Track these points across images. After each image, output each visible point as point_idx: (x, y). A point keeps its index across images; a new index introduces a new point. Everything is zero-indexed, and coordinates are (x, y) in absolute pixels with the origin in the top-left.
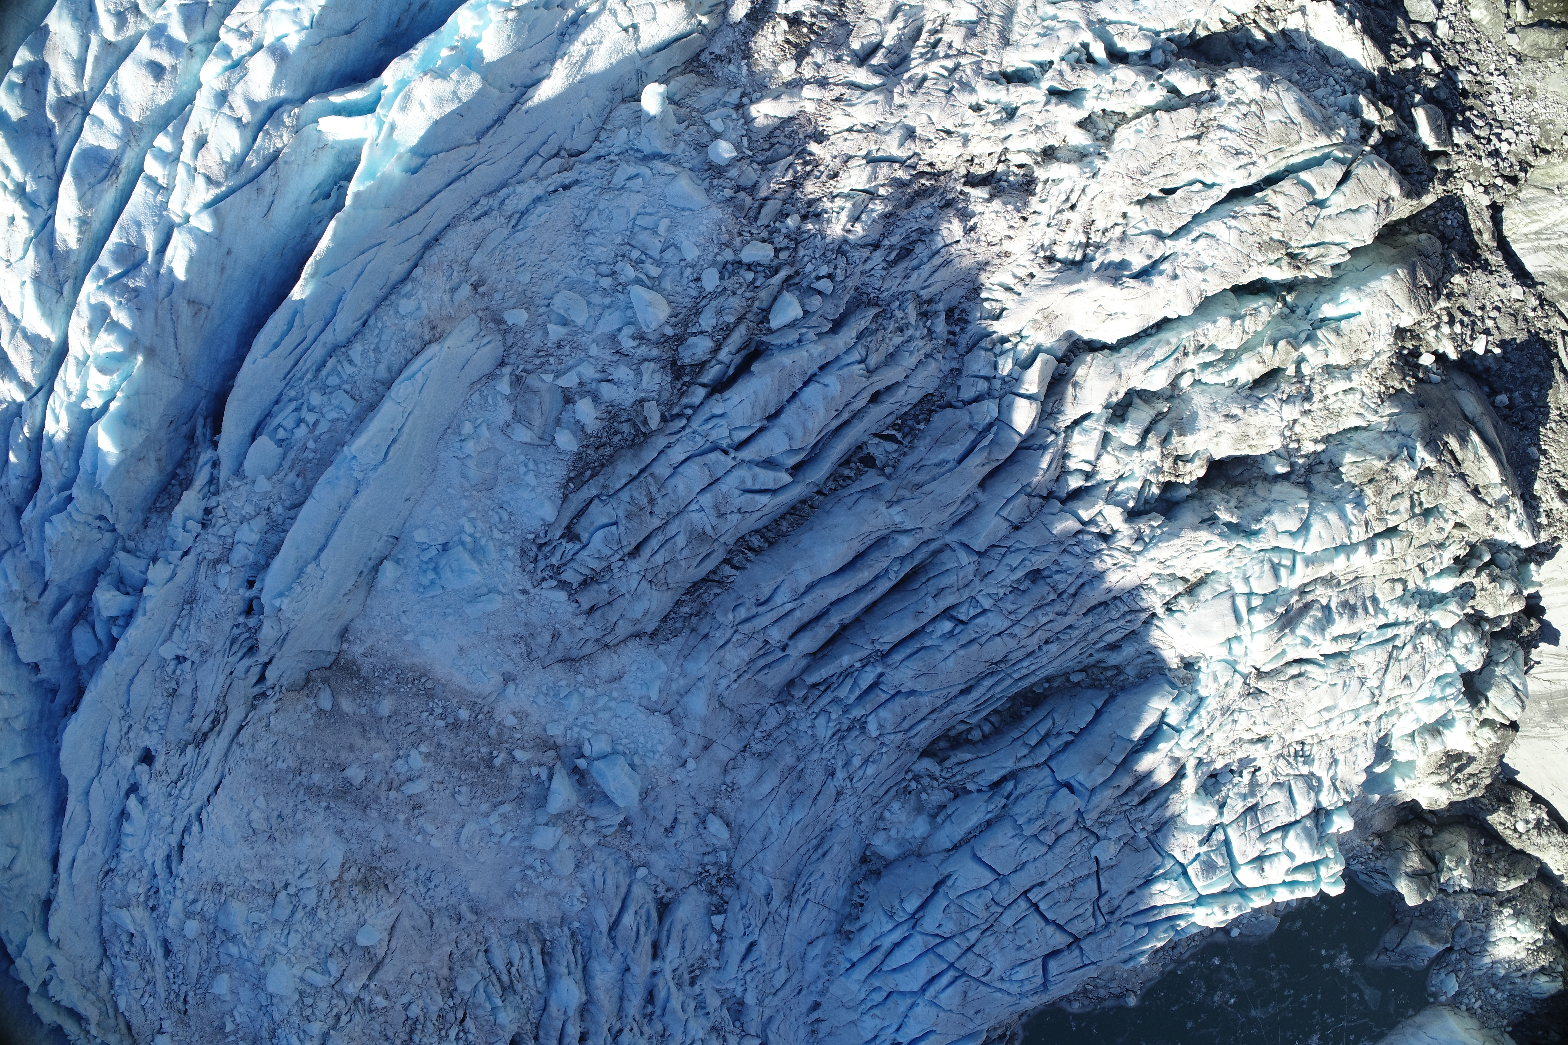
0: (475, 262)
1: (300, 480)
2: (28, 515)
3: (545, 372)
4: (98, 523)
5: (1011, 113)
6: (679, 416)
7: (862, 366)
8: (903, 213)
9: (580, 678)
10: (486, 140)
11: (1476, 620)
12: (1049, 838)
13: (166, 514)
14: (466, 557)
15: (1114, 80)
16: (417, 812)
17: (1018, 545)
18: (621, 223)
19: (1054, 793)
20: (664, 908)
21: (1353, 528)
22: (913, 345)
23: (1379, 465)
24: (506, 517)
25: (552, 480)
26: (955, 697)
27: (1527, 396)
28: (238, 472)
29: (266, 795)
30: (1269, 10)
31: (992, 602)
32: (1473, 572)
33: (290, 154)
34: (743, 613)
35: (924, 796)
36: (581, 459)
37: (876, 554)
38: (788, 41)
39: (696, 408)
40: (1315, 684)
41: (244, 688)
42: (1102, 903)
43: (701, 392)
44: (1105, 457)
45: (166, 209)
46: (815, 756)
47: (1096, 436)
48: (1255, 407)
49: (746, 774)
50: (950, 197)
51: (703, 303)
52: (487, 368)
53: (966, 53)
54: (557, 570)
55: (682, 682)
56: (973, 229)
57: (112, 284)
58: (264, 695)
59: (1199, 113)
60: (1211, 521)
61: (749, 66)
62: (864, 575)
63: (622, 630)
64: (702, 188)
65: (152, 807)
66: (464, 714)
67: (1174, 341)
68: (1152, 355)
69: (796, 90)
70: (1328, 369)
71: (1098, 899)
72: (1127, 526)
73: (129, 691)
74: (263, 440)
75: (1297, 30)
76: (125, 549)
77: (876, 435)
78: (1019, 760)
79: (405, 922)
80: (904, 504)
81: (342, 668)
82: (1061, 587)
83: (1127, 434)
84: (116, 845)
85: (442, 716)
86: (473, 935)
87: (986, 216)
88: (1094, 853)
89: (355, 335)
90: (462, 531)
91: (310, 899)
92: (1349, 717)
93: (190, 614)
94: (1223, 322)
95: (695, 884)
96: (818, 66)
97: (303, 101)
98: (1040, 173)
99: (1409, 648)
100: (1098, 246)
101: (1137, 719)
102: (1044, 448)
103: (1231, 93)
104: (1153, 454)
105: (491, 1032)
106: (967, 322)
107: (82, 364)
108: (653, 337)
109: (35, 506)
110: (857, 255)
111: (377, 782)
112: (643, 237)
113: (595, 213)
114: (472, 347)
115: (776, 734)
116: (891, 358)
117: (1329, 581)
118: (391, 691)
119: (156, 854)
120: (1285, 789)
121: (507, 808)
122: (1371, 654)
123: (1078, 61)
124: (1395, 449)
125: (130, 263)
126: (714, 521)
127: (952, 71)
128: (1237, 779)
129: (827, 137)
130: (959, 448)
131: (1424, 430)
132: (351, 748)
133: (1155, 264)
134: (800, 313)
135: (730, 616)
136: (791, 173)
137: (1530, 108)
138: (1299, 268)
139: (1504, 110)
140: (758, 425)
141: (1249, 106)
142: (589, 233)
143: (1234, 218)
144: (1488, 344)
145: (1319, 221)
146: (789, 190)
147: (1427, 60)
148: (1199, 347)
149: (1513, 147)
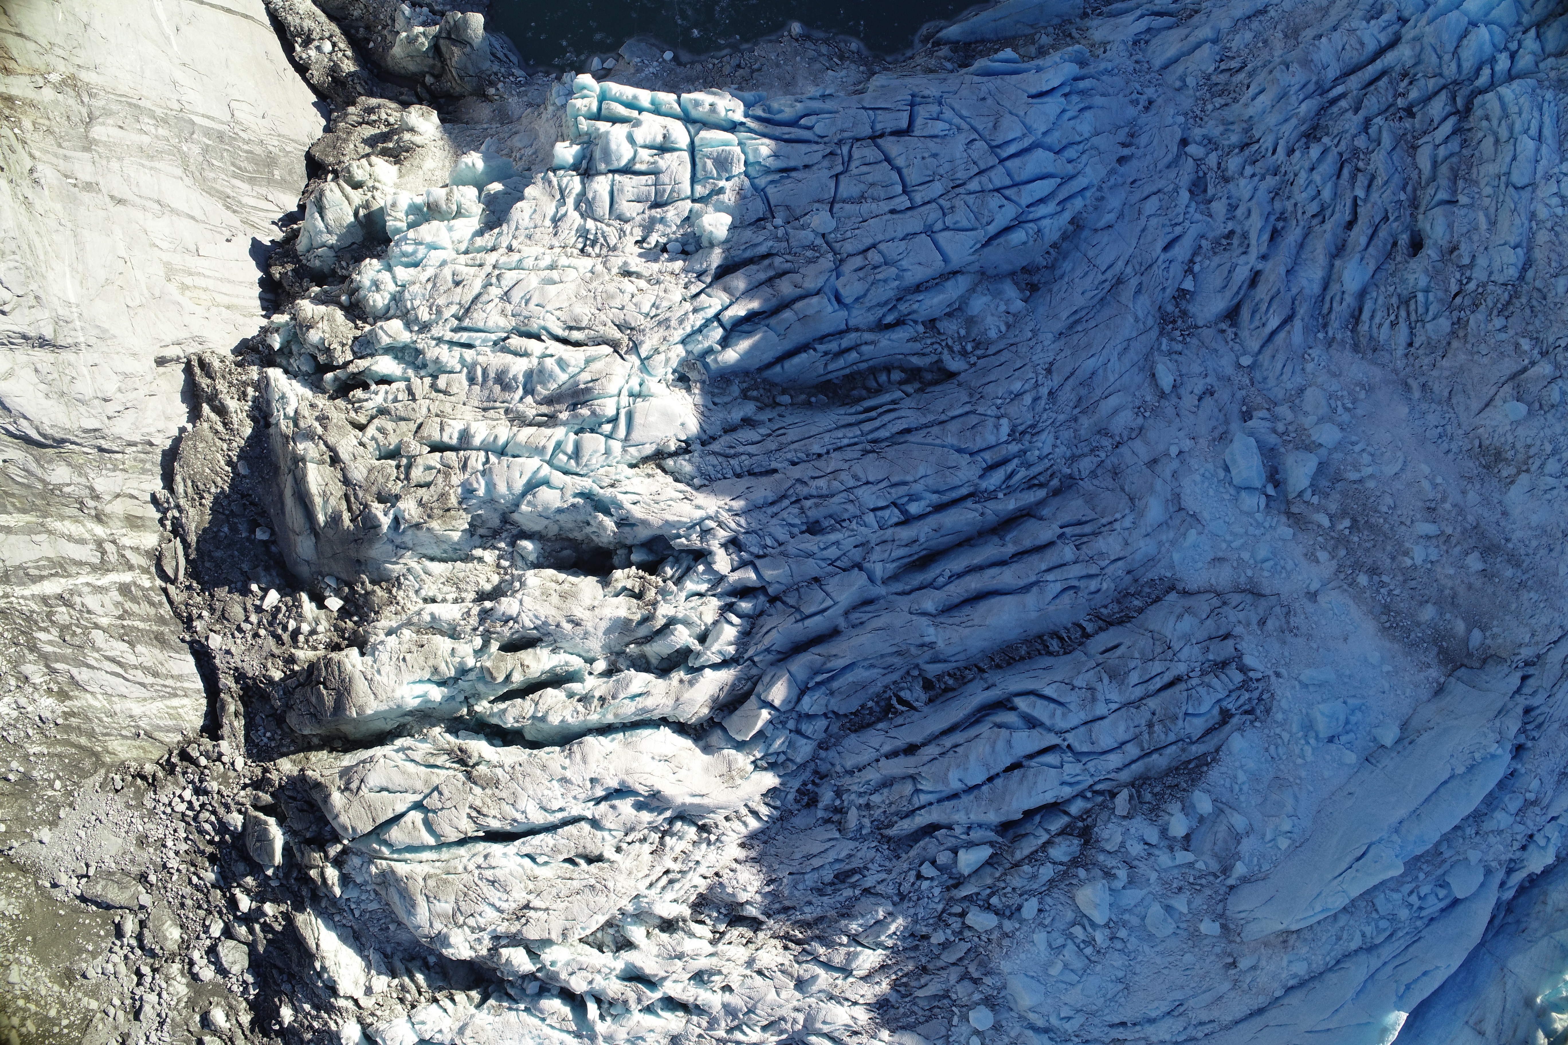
0: (1227, 986)
1: (1443, 851)
3: (1200, 870)
5: (699, 977)
6: (1099, 794)
7: (920, 787)
8: (833, 913)
9: (1249, 574)
11: (357, 312)
12: (873, 257)
14: (1320, 726)
15: (590, 982)
16: (1433, 506)
17: (823, 564)
18: (1091, 983)
19: (856, 301)
20: (1232, 317)
21: (482, 470)
22: (862, 789)
23: (435, 525)
24: (1272, 749)
25: (1224, 770)
26: (916, 429)
27: (234, 529)
28: (1490, 874)
29: (1556, 574)
30: (402, 1001)
31: (865, 518)
32: (350, 368)
34: (1093, 585)
35: (963, 333)
36: (1193, 781)
37: (956, 600)
39: (1081, 795)
40: (559, 313)
41: (1541, 678)
42: (839, 169)
43: (1072, 809)
44: (710, 621)
46: (1062, 417)
47: (712, 645)
48: (545, 623)
49: (1124, 420)
50: (782, 916)
51: (1044, 889)
52: (1248, 889)
54: (1245, 686)
56: (772, 882)
58: (1527, 665)
59: (518, 931)
60: (624, 522)
62: (971, 583)
63: (1203, 604)
64: (1008, 992)
66: (1362, 580)
67: (612, 714)
70: (455, 635)
71: (842, 174)
72: (712, 549)
74: (1458, 894)
75: (380, 974)
77: (914, 709)
78: (872, 343)
79: (1475, 405)
81: (1452, 661)
82: (795, 510)
83: (681, 637)
85: (1383, 585)
86: (1417, 366)
87: (755, 890)
88: (833, 224)
89: (1350, 956)
90: (1314, 750)
91: (1553, 466)
92: (530, 263)
95: (1197, 328)
98: (686, 912)
99: (445, 313)
100: (655, 829)
101: (754, 348)
102: (769, 652)
103: (478, 940)
104: (663, 610)
105: (1438, 272)
106: (800, 792)
108: (1098, 872)
110: (889, 889)
111: (1458, 548)
112: (1078, 964)
113: (1109, 996)
114: (1258, 914)
115: (1086, 451)
116: (888, 783)
117: (518, 420)
118: (1419, 625)
120: (616, 212)
121: (1353, 476)
123: (614, 1006)
124: (410, 532)
126: (1099, 686)
127: (738, 1029)
128: (664, 242)
129: (877, 1003)
130: (850, 677)
131: (371, 542)
132: (1470, 588)
133: (609, 798)
134: (962, 853)
135: (1105, 586)
136: (923, 981)
137: (147, 826)
138: (461, 750)
139: (175, 831)
140: (1033, 763)
141: (465, 923)
142: (1119, 980)
143: (515, 820)
144: (263, 598)
145: (427, 791)
146: (930, 966)
147: (245, 903)
148: (584, 699)
149: (178, 792)
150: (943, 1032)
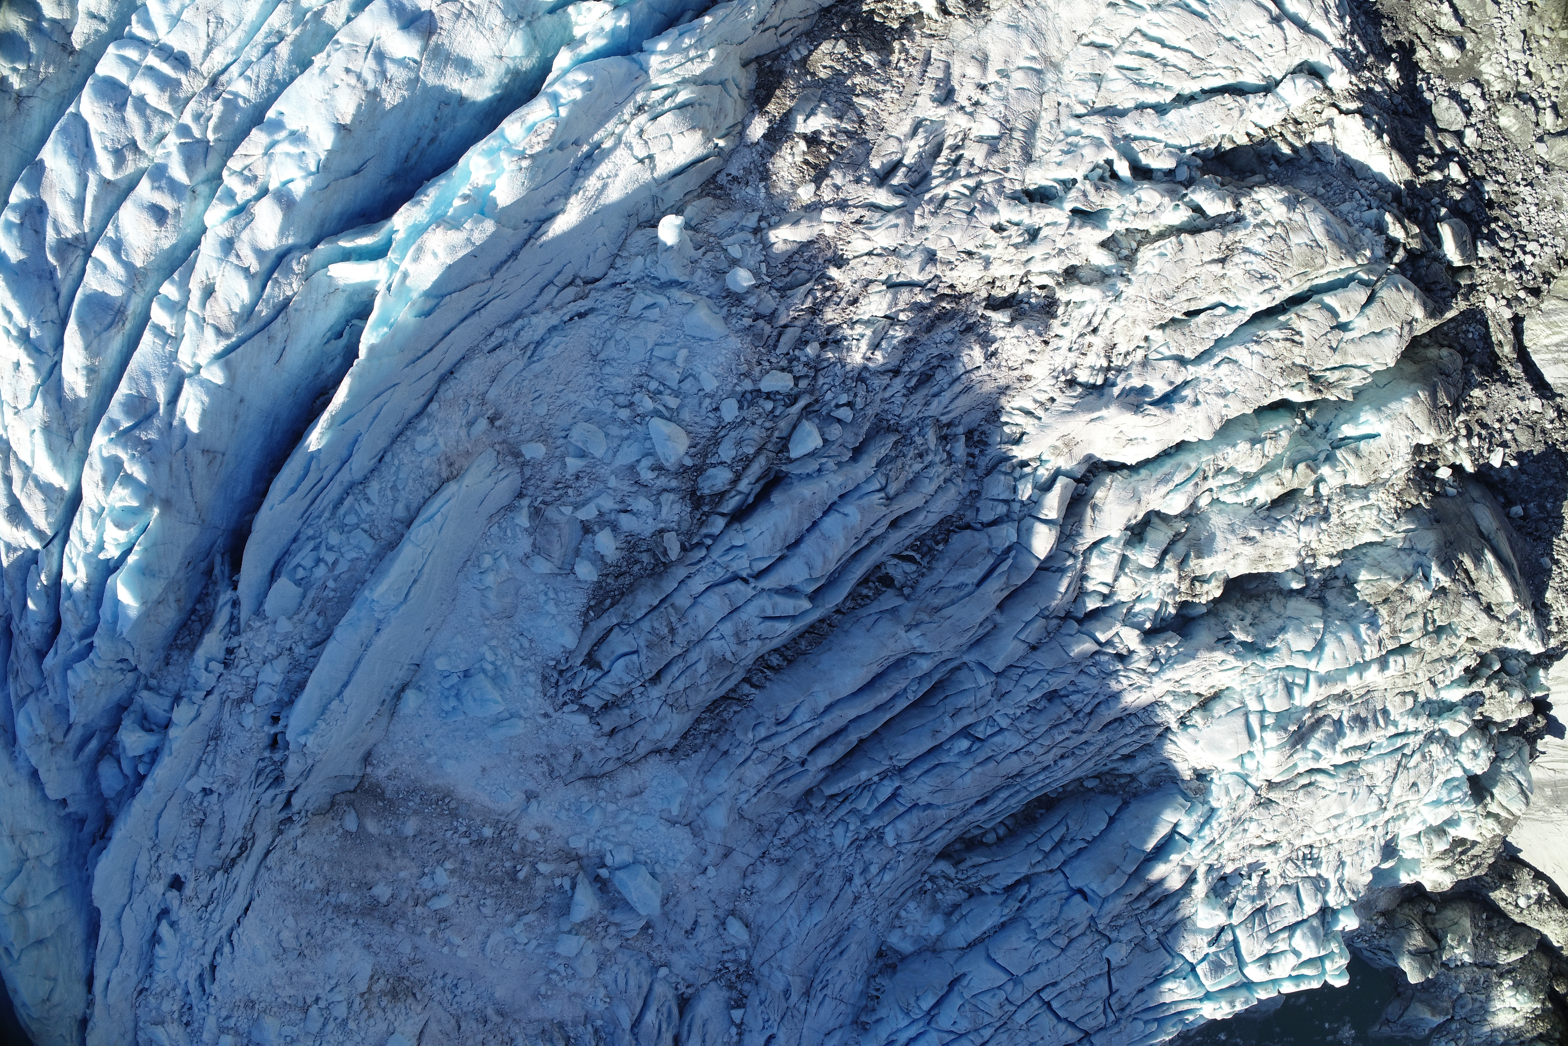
0: (491, 395)
1: (321, 619)
2: (50, 661)
3: (564, 504)
4: (120, 665)
5: (1033, 235)
6: (700, 544)
7: (882, 495)
8: (924, 338)
9: (602, 793)
10: (500, 276)
11: (1483, 726)
12: (1062, 941)
13: (187, 651)
14: (488, 686)
15: (1139, 201)
16: (443, 925)
17: (1035, 666)
18: (638, 353)
19: (1067, 899)
20: (684, 1003)
21: (1366, 647)
22: (932, 472)
23: (1393, 585)
24: (526, 644)
25: (572, 608)
26: (972, 808)
27: (1541, 507)
28: (258, 611)
29: (295, 915)
30: (1297, 122)
31: (1009, 721)
32: (1482, 682)
33: (301, 302)
34: (762, 732)
35: (939, 896)
36: (601, 587)
37: (895, 675)
38: (806, 162)
39: (715, 538)
40: (1325, 793)
41: (270, 815)
42: (1113, 1001)
43: (721, 522)
44: (1123, 579)
45: (176, 359)
46: (833, 863)
47: (1115, 559)
48: (1273, 529)
49: (766, 878)
50: (971, 321)
51: (722, 434)
52: (505, 501)
53: (988, 170)
54: (579, 696)
55: (702, 797)
56: (994, 354)
57: (124, 437)
58: (290, 819)
59: (1224, 236)
60: (1226, 641)
61: (766, 188)
62: (884, 696)
63: (642, 750)
64: (720, 316)
65: (184, 931)
66: (488, 832)
67: (1193, 464)
68: (1171, 480)
69: (815, 214)
70: (1346, 490)
71: (1108, 998)
72: (1143, 647)
73: (157, 824)
74: (283, 583)
75: (1324, 144)
76: (148, 688)
77: (894, 556)
78: (1033, 865)
79: (433, 1027)
80: (923, 627)
81: (366, 792)
82: (1077, 707)
83: (1145, 557)
84: (149, 966)
85: (466, 834)
86: (499, 1036)
87: (1007, 341)
88: (1105, 955)
89: (372, 471)
90: (483, 659)
91: (341, 1011)
92: (1357, 823)
93: (215, 751)
94: (1243, 446)
95: (715, 980)
96: (838, 188)
97: (313, 245)
98: (1062, 295)
99: (1417, 757)
100: (1119, 370)
101: (1150, 831)
102: (1062, 571)
103: (1257, 214)
104: (1171, 577)
106: (986, 444)
107: (97, 516)
108: (672, 469)
109: (56, 653)
110: (877, 382)
111: (403, 898)
112: (662, 368)
113: (612, 343)
114: (490, 482)
115: (795, 841)
116: (911, 484)
117: (1343, 697)
118: (415, 812)
119: (189, 974)
120: (1293, 892)
121: (531, 918)
122: (1380, 764)
123: (1102, 178)
124: (1410, 568)
125: (141, 415)
126: (735, 648)
127: (974, 190)
128: (1246, 882)
129: (847, 261)
130: (978, 572)
131: (1439, 549)
132: (378, 867)
133: (1177, 390)
134: (819, 442)
135: (750, 736)
136: (811, 300)
137: (1556, 220)
138: (1319, 392)
139: (1530, 222)
140: (778, 555)
141: (1275, 228)
142: (607, 363)
143: (1257, 342)
144: (1504, 456)
145: (1342, 344)
146: (808, 317)
147: (1454, 171)
148: (1219, 471)
149: (1537, 260)
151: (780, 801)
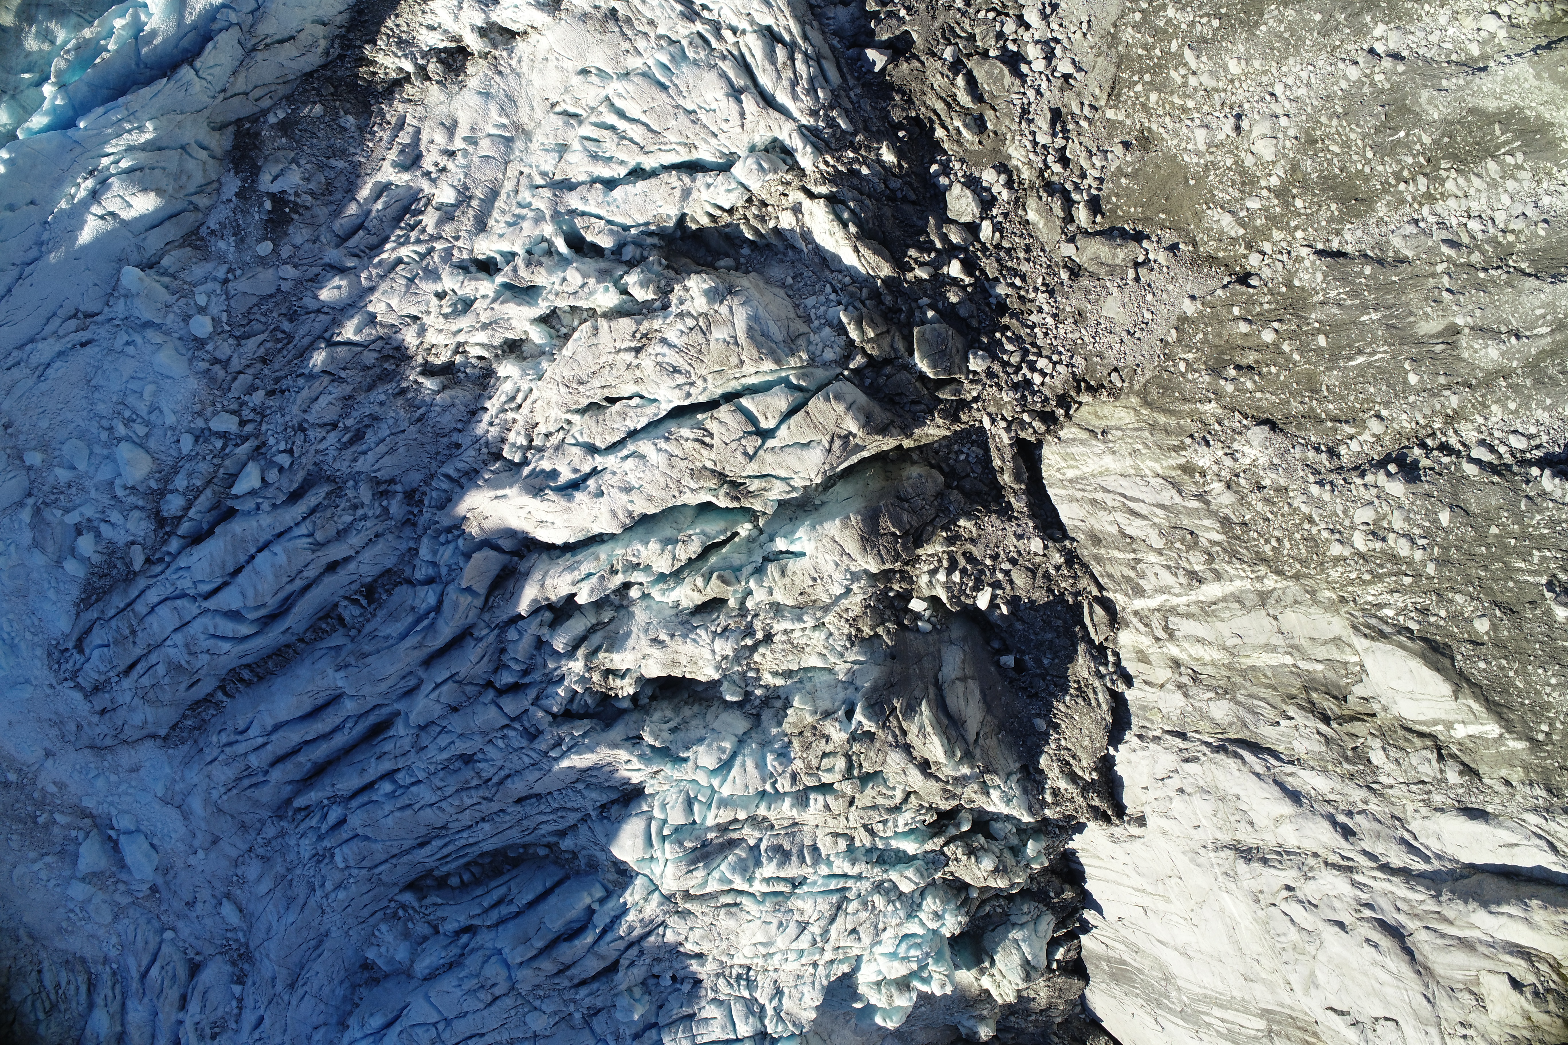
0: (7, 405)
3: (58, 508)
5: (466, 305)
6: (160, 561)
7: (310, 540)
8: (359, 398)
9: (105, 764)
12: (486, 996)
15: (565, 280)
17: (450, 727)
18: (117, 384)
20: (193, 968)
21: (777, 778)
22: (364, 524)
24: (36, 623)
25: (68, 598)
26: (413, 848)
27: (1038, 662)
30: (763, 204)
31: (424, 775)
32: (945, 840)
34: (225, 738)
35: (409, 925)
36: (89, 584)
37: (330, 710)
38: (270, 220)
39: (175, 556)
40: (749, 918)
43: (177, 543)
46: (299, 871)
48: (685, 636)
49: (252, 871)
50: (404, 385)
51: (180, 464)
52: (15, 497)
53: (439, 238)
54: (75, 674)
55: (183, 785)
56: (420, 419)
59: (640, 323)
60: (635, 742)
64: (185, 358)
66: (12, 777)
67: (603, 556)
68: (578, 569)
69: (272, 269)
70: (774, 607)
72: (550, 729)
75: (791, 230)
77: (346, 598)
78: (475, 917)
80: (349, 671)
82: (484, 775)
83: (558, 642)
87: (432, 408)
92: (791, 956)
94: (654, 546)
95: (219, 954)
96: (295, 246)
98: (496, 368)
99: (857, 904)
100: (540, 450)
102: (479, 639)
103: (682, 302)
104: (581, 665)
106: (424, 505)
108: (142, 488)
110: (314, 434)
112: (131, 400)
113: (101, 372)
115: (274, 843)
116: (341, 534)
117: (758, 823)
120: (725, 1008)
122: (813, 901)
123: (549, 253)
124: (836, 706)
126: (187, 657)
127: (422, 256)
128: (677, 985)
129: (298, 317)
130: (402, 627)
133: (582, 479)
134: (256, 483)
135: (216, 737)
136: (262, 350)
137: (1077, 335)
138: (738, 499)
139: (1046, 334)
140: (219, 581)
141: (696, 319)
142: (96, 388)
143: (667, 439)
144: (994, 597)
145: (761, 452)
146: (259, 366)
147: (955, 269)
148: (635, 566)
149: (1047, 379)
150: (232, 302)
151: (256, 804)
